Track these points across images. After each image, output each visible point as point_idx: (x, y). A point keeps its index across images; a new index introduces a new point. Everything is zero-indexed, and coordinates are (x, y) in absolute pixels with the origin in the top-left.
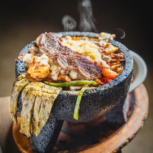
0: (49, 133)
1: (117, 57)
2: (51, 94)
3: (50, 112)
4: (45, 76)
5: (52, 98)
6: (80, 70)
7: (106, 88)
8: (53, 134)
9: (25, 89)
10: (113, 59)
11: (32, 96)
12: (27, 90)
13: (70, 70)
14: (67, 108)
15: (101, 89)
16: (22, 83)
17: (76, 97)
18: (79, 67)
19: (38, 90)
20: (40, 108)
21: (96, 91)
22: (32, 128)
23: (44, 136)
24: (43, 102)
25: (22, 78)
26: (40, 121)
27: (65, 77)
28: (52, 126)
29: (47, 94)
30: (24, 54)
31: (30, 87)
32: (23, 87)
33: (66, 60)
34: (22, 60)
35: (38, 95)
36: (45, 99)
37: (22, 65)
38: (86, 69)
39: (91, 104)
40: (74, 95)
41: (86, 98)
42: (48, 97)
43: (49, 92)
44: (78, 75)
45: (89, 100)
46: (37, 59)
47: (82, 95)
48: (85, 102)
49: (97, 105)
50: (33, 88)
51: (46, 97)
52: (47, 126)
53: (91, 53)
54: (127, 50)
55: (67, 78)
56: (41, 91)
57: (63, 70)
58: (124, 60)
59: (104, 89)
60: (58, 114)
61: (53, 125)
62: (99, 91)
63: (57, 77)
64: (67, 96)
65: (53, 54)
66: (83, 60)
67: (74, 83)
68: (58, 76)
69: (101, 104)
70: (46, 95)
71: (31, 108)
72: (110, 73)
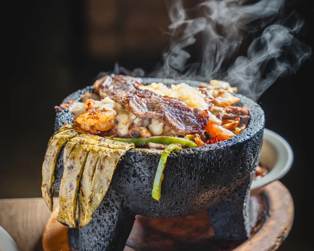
0: (108, 230)
1: (236, 111)
2: (114, 150)
3: (110, 179)
4: (106, 127)
5: (116, 154)
6: (168, 117)
7: (212, 149)
8: (115, 233)
9: (70, 141)
10: (229, 114)
11: (81, 152)
12: (73, 143)
13: (150, 117)
14: (141, 179)
15: (202, 150)
16: (65, 134)
17: (158, 157)
18: (166, 113)
19: (93, 144)
20: (94, 171)
21: (193, 151)
22: (78, 209)
23: (99, 237)
24: (100, 160)
25: (65, 129)
26: (93, 194)
27: (141, 130)
28: (113, 217)
29: (108, 149)
30: (71, 102)
31: (79, 140)
32: (66, 139)
33: (145, 105)
34: (68, 109)
35: (92, 150)
36: (104, 156)
37: (67, 116)
38: (179, 118)
39: (184, 176)
40: (155, 154)
41: (175, 161)
42: (109, 153)
43: (111, 147)
44: (164, 127)
45: (181, 167)
46: (94, 103)
47: (169, 155)
48: (173, 170)
49: (195, 179)
50: (83, 141)
51: (106, 153)
52: (105, 218)
53: (190, 99)
54: (256, 106)
55: (144, 131)
56: (97, 144)
57: (138, 118)
58: (249, 117)
59: (207, 149)
60: (125, 192)
61: (115, 214)
62: (198, 151)
63: (128, 130)
64: (143, 155)
65: (123, 97)
66: (174, 104)
67: (156, 139)
68: (129, 128)
69: (202, 177)
70: (105, 151)
71: (78, 172)
72: (222, 131)
